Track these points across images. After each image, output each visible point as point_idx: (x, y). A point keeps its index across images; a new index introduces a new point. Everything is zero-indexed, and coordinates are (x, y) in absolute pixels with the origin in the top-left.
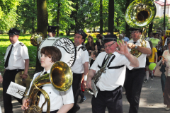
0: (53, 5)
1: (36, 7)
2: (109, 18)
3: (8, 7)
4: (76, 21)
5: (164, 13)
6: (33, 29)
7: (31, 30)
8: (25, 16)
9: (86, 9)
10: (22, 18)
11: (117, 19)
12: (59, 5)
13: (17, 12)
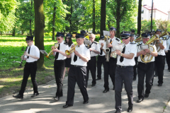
0: (49, 8)
1: (33, 10)
2: (101, 21)
3: (7, 10)
4: (70, 23)
5: (152, 17)
6: (31, 30)
7: (28, 32)
8: (23, 19)
9: (80, 12)
10: (20, 20)
11: (109, 22)
12: (55, 8)
13: (16, 14)
